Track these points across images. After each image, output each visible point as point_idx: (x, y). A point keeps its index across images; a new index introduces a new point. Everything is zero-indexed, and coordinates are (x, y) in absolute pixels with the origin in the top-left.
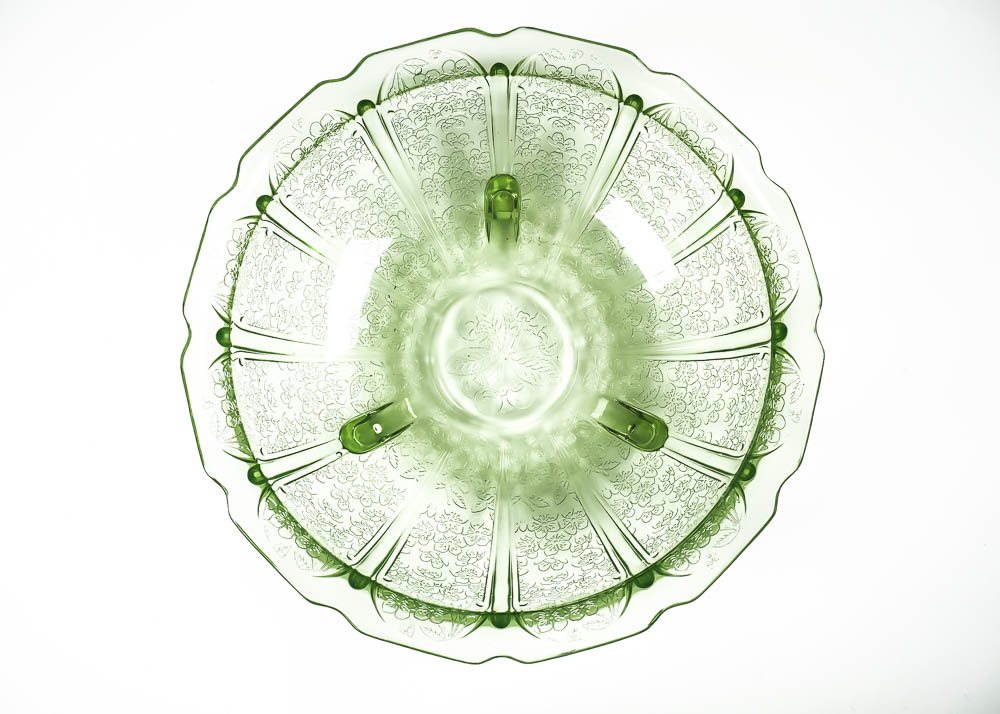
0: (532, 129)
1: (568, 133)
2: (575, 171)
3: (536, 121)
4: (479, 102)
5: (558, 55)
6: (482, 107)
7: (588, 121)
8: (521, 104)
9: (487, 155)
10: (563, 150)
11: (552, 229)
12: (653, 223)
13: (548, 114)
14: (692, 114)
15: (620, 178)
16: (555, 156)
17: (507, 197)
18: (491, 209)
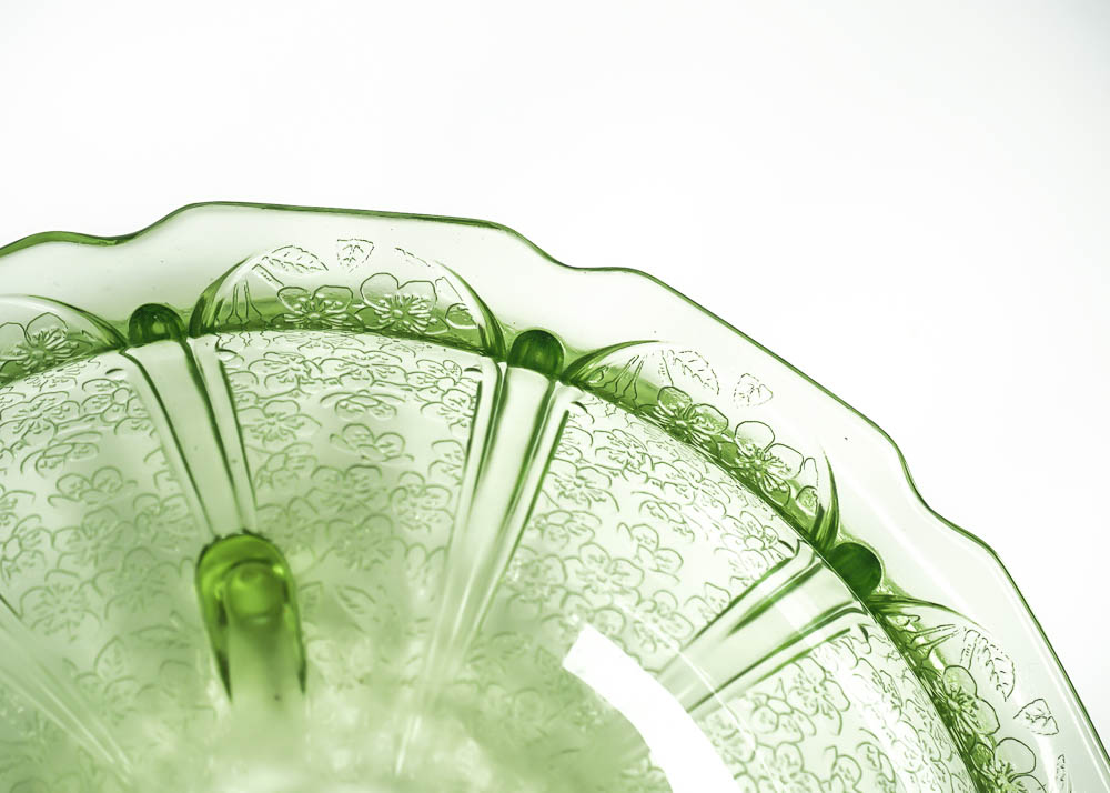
0: (283, 425)
1: (381, 422)
2: (422, 501)
3: (290, 410)
4: (122, 398)
5: (306, 259)
6: (135, 403)
7: (426, 395)
8: (236, 381)
9: (180, 500)
10: (374, 459)
11: (393, 634)
12: (649, 605)
13: (316, 391)
14: (700, 364)
15: (540, 508)
16: (361, 474)
17: (259, 579)
18: (221, 615)
